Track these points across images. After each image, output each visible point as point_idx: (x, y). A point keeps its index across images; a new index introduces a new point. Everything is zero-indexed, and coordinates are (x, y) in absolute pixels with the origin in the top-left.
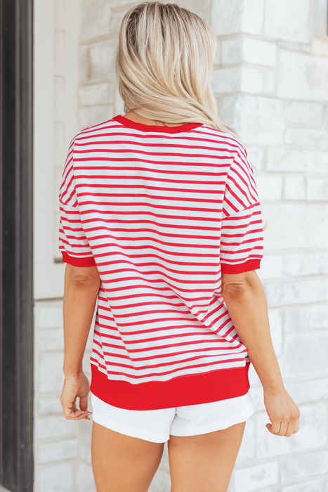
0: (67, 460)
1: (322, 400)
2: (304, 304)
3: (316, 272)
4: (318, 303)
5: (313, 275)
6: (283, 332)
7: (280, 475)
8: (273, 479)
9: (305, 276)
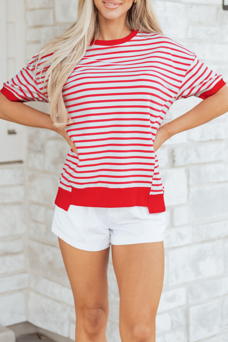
0: (21, 290)
1: (219, 238)
2: (204, 164)
3: (213, 138)
4: (215, 162)
5: (211, 140)
6: (188, 185)
7: (187, 298)
8: (182, 301)
9: (205, 142)
